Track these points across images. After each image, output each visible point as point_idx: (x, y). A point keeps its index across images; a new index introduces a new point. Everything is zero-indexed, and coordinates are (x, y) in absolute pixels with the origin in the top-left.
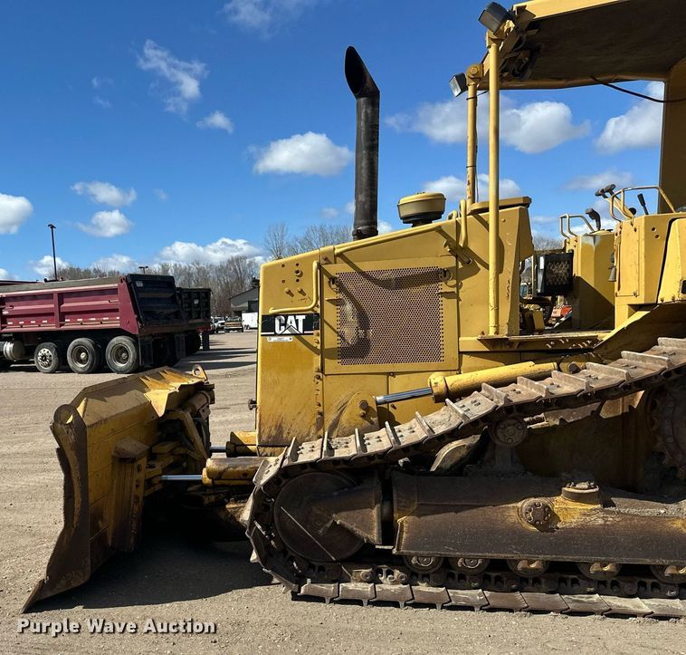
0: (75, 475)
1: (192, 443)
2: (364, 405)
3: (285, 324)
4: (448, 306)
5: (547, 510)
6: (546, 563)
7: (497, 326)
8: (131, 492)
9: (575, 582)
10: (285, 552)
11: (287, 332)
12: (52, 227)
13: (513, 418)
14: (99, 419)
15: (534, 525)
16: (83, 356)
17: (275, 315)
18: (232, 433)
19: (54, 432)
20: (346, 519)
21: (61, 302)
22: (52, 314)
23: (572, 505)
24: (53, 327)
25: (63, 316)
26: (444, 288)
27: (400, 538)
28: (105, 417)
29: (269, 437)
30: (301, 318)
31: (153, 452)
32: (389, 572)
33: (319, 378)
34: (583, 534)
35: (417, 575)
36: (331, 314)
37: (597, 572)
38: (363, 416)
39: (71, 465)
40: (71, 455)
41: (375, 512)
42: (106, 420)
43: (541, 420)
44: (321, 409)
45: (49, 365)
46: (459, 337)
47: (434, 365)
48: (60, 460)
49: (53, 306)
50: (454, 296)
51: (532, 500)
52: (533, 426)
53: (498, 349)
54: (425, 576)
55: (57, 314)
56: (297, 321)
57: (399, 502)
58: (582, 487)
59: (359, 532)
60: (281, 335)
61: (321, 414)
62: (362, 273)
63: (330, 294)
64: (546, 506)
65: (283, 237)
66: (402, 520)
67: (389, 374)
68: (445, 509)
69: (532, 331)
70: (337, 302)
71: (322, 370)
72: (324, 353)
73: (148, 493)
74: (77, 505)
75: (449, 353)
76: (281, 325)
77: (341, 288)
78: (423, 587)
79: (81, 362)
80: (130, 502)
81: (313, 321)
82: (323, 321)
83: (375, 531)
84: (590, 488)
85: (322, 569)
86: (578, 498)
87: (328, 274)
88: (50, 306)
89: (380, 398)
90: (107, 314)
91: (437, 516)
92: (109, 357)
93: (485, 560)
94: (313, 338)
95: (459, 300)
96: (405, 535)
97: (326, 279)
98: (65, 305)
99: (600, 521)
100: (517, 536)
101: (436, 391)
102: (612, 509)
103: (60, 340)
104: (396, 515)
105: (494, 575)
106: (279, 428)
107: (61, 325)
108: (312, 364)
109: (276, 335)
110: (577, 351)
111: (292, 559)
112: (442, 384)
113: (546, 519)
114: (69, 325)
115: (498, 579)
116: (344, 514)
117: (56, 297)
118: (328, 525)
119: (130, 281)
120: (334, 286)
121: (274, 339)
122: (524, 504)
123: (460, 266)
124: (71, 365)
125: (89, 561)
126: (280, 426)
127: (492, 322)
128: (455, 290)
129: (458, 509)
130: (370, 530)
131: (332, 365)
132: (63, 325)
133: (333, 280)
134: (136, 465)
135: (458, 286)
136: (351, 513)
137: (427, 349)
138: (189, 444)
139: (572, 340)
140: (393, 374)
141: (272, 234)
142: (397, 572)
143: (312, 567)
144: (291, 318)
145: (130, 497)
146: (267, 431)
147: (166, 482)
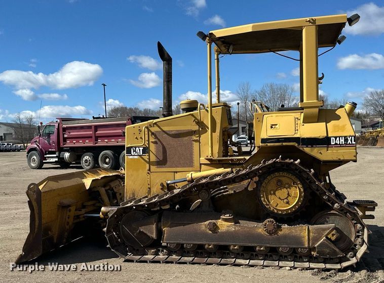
0: (36, 211)
1: (103, 201)
2: (162, 185)
3: (135, 151)
4: (196, 145)
5: (215, 225)
6: (214, 245)
7: (212, 154)
8: (65, 220)
9: (228, 254)
10: (124, 243)
11: (136, 154)
12: (104, 85)
13: (205, 189)
14: (51, 189)
15: (210, 230)
16: (107, 160)
17: (132, 147)
19: (27, 194)
20: (144, 229)
21: (96, 131)
22: (91, 137)
23: (224, 223)
24: (91, 144)
25: (97, 138)
26: (194, 138)
27: (164, 236)
28: (55, 188)
29: (130, 198)
30: (141, 149)
31: (84, 204)
32: (162, 251)
33: (148, 173)
34: (228, 234)
35: (172, 252)
36: (153, 147)
37: (233, 249)
38: (162, 189)
39: (35, 208)
40: (34, 204)
41: (154, 226)
42: (55, 190)
43: (228, 191)
44: (149, 186)
45: (89, 165)
46: (200, 157)
47: (191, 169)
48: (29, 205)
49: (91, 133)
50: (199, 141)
51: (210, 221)
52: (224, 194)
53: (213, 163)
54: (175, 253)
55: (94, 137)
56: (140, 150)
57: (163, 222)
58: (227, 216)
59: (149, 234)
60: (134, 155)
61: (150, 188)
62: (164, 131)
63: (152, 139)
64: (214, 223)
65: (247, 91)
66: (165, 229)
67: (174, 172)
68: (180, 225)
69: (227, 156)
70: (155, 143)
71: (149, 170)
72: (150, 163)
73: (75, 221)
74: (37, 224)
75: (196, 164)
76: (134, 151)
77: (156, 137)
78: (174, 257)
79: (107, 164)
81: (146, 150)
82: (149, 150)
83: (154, 234)
84: (229, 216)
85: (138, 250)
86: (226, 220)
87: (151, 132)
88: (90, 133)
89: (169, 182)
90: (120, 137)
91: (177, 227)
92: (121, 161)
93: (194, 245)
94: (146, 157)
95: (200, 143)
96: (165, 235)
97: (150, 133)
98: (98, 132)
99: (233, 229)
100: (204, 235)
101: (188, 179)
102: (238, 224)
103: (95, 151)
104: (162, 227)
105: (200, 251)
106: (133, 194)
107: (96, 143)
108: (146, 168)
109: (132, 155)
110: (239, 164)
111: (127, 247)
112: (190, 177)
113: (215, 228)
114: (100, 143)
115: (201, 253)
116: (143, 227)
117: (93, 128)
118: (138, 232)
119: (133, 120)
120: (153, 136)
121: (131, 157)
122: (207, 223)
123: (200, 129)
124: (101, 165)
125: (42, 247)
126: (134, 194)
127: (210, 152)
128: (198, 138)
129: (184, 225)
130: (152, 233)
131: (153, 168)
132: (97, 143)
133: (153, 134)
134: (68, 209)
135: (200, 137)
136: (146, 227)
137: (188, 163)
138: (101, 201)
139: (238, 159)
140: (176, 172)
141: (241, 89)
142: (165, 251)
143: (134, 249)
144: (137, 149)
146: (129, 195)
147: (87, 217)
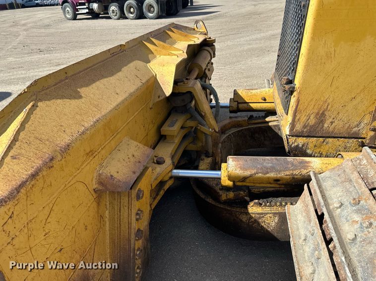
8: (130, 228)
16: (132, 10)
18: (235, 91)
29: (305, 126)
45: (116, 15)
79: (131, 13)
80: (129, 240)
92: (144, 10)
106: (321, 117)
124: (126, 15)
126: (323, 114)
145: (129, 234)
146: (304, 119)
